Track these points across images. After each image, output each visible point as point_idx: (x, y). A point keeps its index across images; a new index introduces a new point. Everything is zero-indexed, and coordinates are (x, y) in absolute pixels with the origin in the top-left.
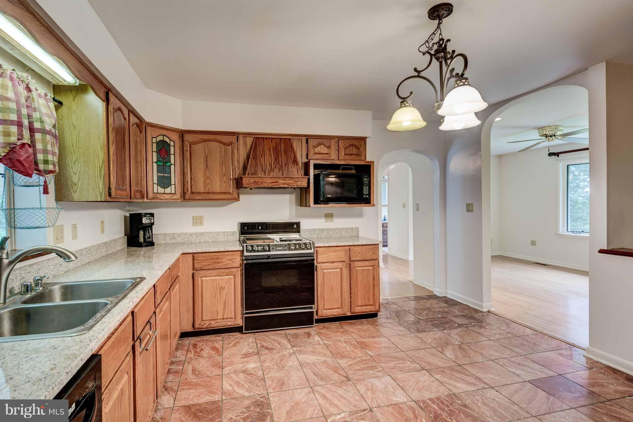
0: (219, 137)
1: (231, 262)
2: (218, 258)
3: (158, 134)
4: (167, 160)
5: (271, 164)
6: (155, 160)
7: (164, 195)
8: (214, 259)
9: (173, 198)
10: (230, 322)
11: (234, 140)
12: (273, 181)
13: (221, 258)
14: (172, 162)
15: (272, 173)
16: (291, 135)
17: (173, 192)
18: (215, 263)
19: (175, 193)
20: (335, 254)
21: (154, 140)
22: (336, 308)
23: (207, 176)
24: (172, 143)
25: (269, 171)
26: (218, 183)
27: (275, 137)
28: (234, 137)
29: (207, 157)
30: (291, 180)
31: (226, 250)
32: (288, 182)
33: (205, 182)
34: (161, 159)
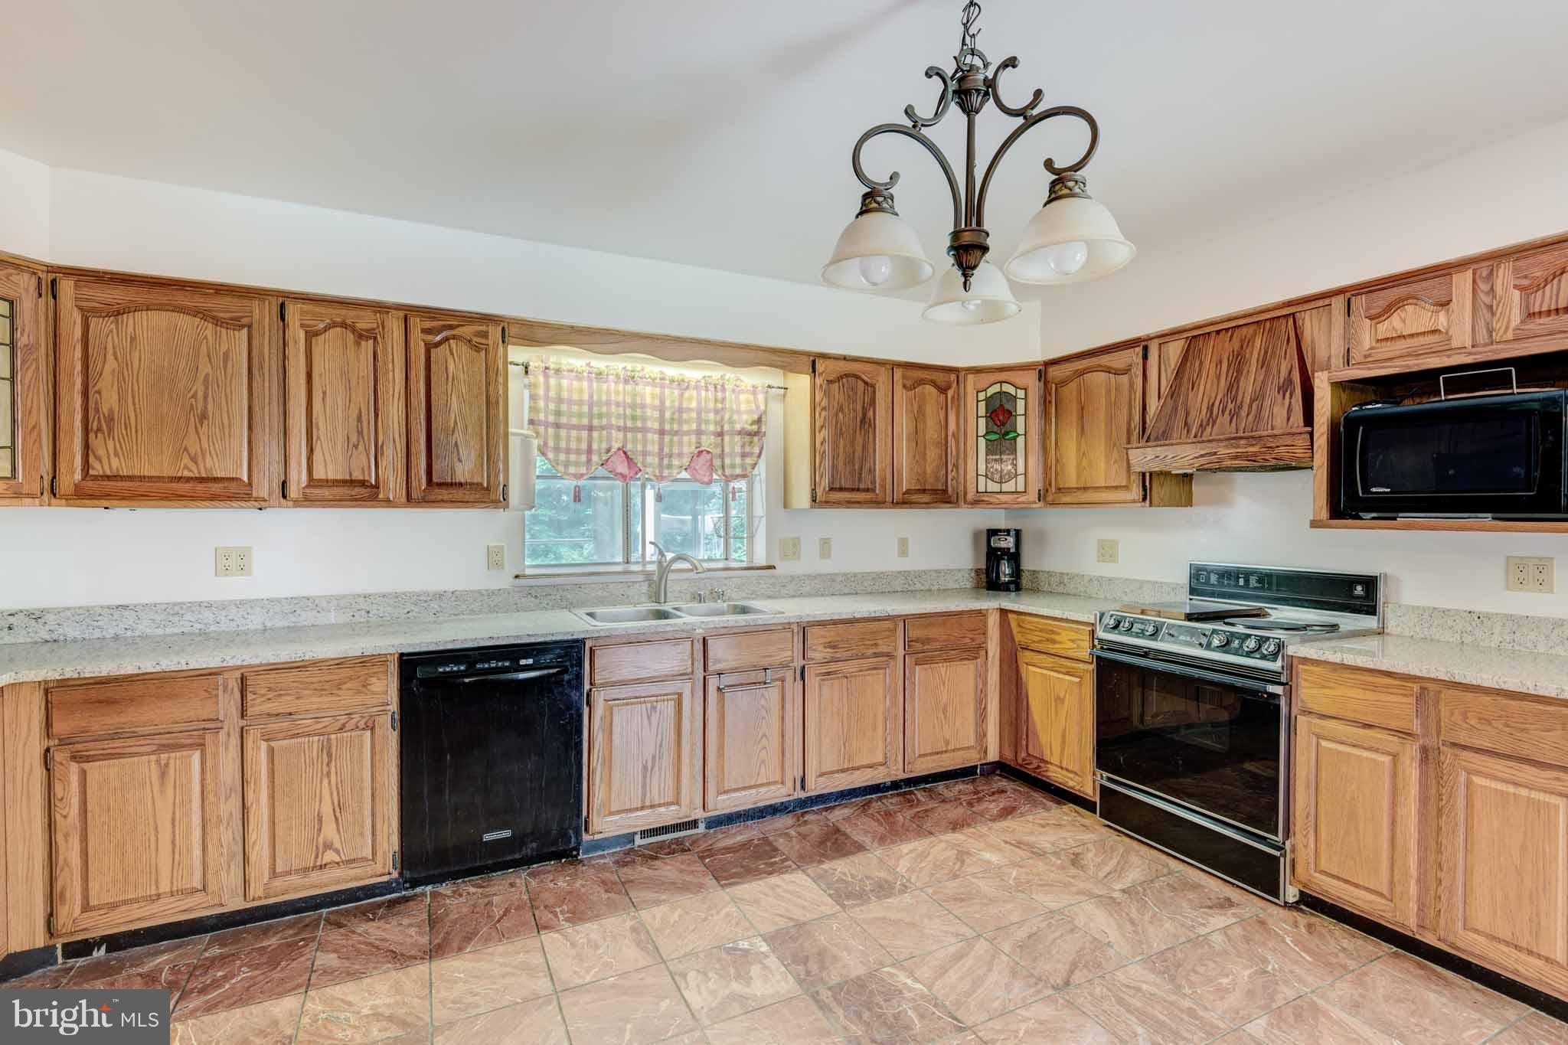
0: (1105, 360)
1: (1075, 646)
2: (1053, 632)
3: (989, 383)
4: (1008, 426)
5: (1213, 404)
6: (982, 430)
7: (998, 496)
8: (1047, 633)
9: (1019, 500)
10: (1072, 780)
11: (1134, 358)
12: (1203, 452)
13: (1059, 634)
14: (1020, 429)
15: (1209, 429)
16: (1289, 304)
17: (1021, 488)
18: (1048, 640)
19: (1025, 492)
20: (1369, 695)
21: (982, 396)
22: (1367, 889)
23: (1082, 450)
24: (1021, 394)
25: (1201, 425)
26: (1103, 466)
27: (1241, 322)
28: (1137, 349)
29: (1083, 409)
30: (1253, 445)
31: (1064, 617)
32: (1244, 450)
33: (1079, 465)
34: (995, 428)
